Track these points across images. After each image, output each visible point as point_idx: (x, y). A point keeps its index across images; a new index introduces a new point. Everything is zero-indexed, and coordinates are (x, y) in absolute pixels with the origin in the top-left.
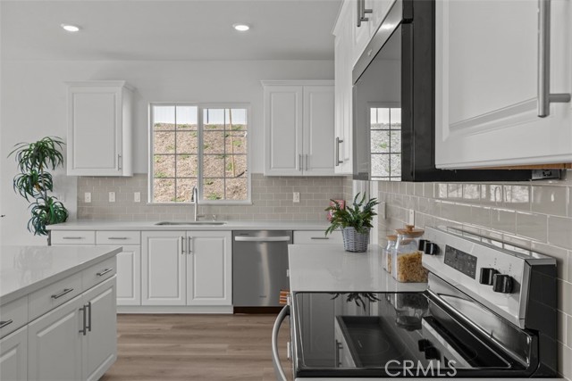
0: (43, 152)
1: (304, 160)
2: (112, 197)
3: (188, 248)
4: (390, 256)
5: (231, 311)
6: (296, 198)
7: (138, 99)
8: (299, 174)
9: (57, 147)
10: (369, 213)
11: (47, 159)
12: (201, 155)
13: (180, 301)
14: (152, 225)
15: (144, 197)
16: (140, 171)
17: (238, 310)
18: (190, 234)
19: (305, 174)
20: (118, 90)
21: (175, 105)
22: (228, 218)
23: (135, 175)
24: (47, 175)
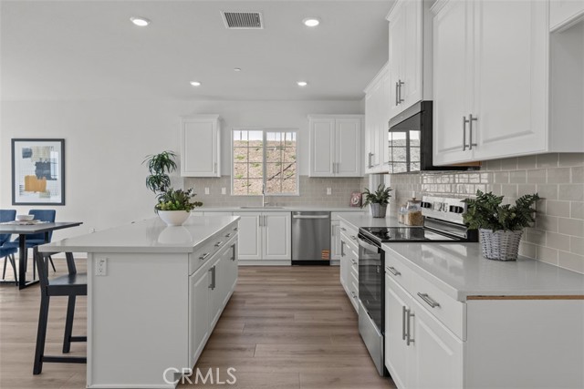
0: (162, 162)
1: (336, 166)
2: (207, 191)
3: (263, 222)
4: (403, 216)
5: (290, 264)
6: (329, 192)
7: (225, 126)
8: (333, 176)
9: (171, 157)
10: (386, 195)
11: (165, 166)
12: (265, 163)
13: (258, 257)
14: (238, 208)
15: (228, 191)
16: (226, 174)
17: (294, 263)
18: (264, 214)
19: (337, 175)
20: (214, 121)
21: (248, 130)
22: (284, 205)
23: (222, 176)
24: (165, 177)
